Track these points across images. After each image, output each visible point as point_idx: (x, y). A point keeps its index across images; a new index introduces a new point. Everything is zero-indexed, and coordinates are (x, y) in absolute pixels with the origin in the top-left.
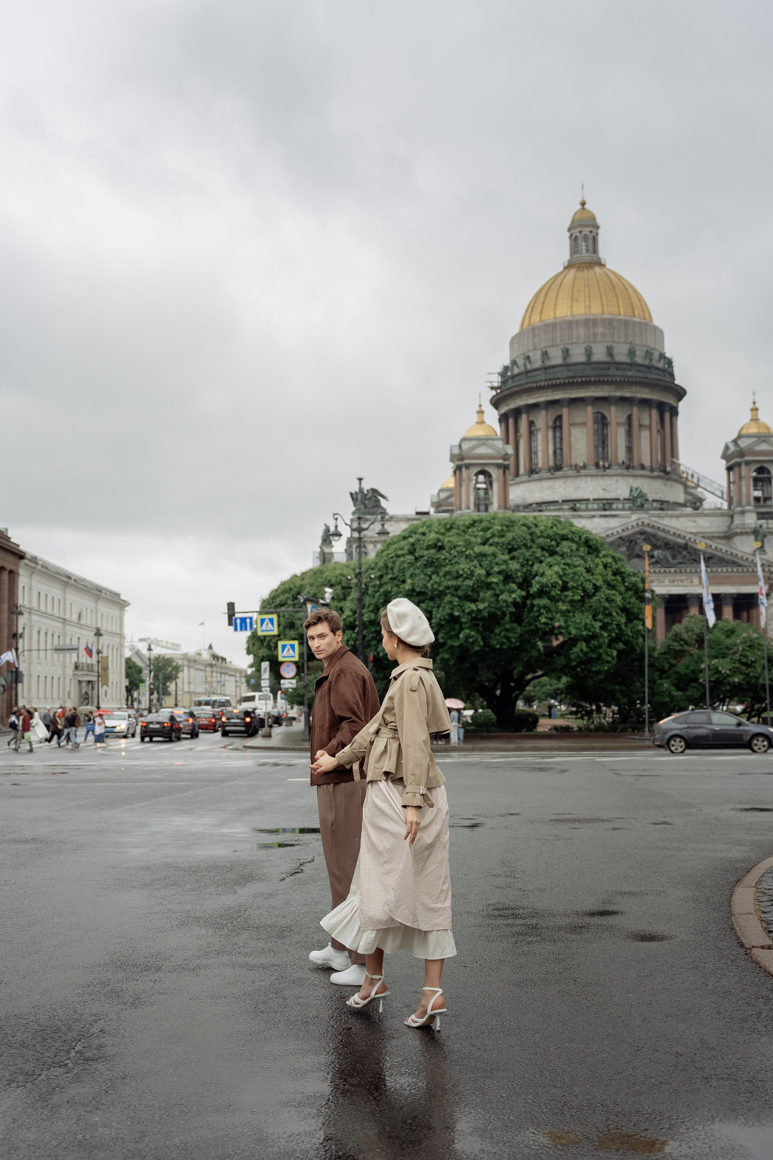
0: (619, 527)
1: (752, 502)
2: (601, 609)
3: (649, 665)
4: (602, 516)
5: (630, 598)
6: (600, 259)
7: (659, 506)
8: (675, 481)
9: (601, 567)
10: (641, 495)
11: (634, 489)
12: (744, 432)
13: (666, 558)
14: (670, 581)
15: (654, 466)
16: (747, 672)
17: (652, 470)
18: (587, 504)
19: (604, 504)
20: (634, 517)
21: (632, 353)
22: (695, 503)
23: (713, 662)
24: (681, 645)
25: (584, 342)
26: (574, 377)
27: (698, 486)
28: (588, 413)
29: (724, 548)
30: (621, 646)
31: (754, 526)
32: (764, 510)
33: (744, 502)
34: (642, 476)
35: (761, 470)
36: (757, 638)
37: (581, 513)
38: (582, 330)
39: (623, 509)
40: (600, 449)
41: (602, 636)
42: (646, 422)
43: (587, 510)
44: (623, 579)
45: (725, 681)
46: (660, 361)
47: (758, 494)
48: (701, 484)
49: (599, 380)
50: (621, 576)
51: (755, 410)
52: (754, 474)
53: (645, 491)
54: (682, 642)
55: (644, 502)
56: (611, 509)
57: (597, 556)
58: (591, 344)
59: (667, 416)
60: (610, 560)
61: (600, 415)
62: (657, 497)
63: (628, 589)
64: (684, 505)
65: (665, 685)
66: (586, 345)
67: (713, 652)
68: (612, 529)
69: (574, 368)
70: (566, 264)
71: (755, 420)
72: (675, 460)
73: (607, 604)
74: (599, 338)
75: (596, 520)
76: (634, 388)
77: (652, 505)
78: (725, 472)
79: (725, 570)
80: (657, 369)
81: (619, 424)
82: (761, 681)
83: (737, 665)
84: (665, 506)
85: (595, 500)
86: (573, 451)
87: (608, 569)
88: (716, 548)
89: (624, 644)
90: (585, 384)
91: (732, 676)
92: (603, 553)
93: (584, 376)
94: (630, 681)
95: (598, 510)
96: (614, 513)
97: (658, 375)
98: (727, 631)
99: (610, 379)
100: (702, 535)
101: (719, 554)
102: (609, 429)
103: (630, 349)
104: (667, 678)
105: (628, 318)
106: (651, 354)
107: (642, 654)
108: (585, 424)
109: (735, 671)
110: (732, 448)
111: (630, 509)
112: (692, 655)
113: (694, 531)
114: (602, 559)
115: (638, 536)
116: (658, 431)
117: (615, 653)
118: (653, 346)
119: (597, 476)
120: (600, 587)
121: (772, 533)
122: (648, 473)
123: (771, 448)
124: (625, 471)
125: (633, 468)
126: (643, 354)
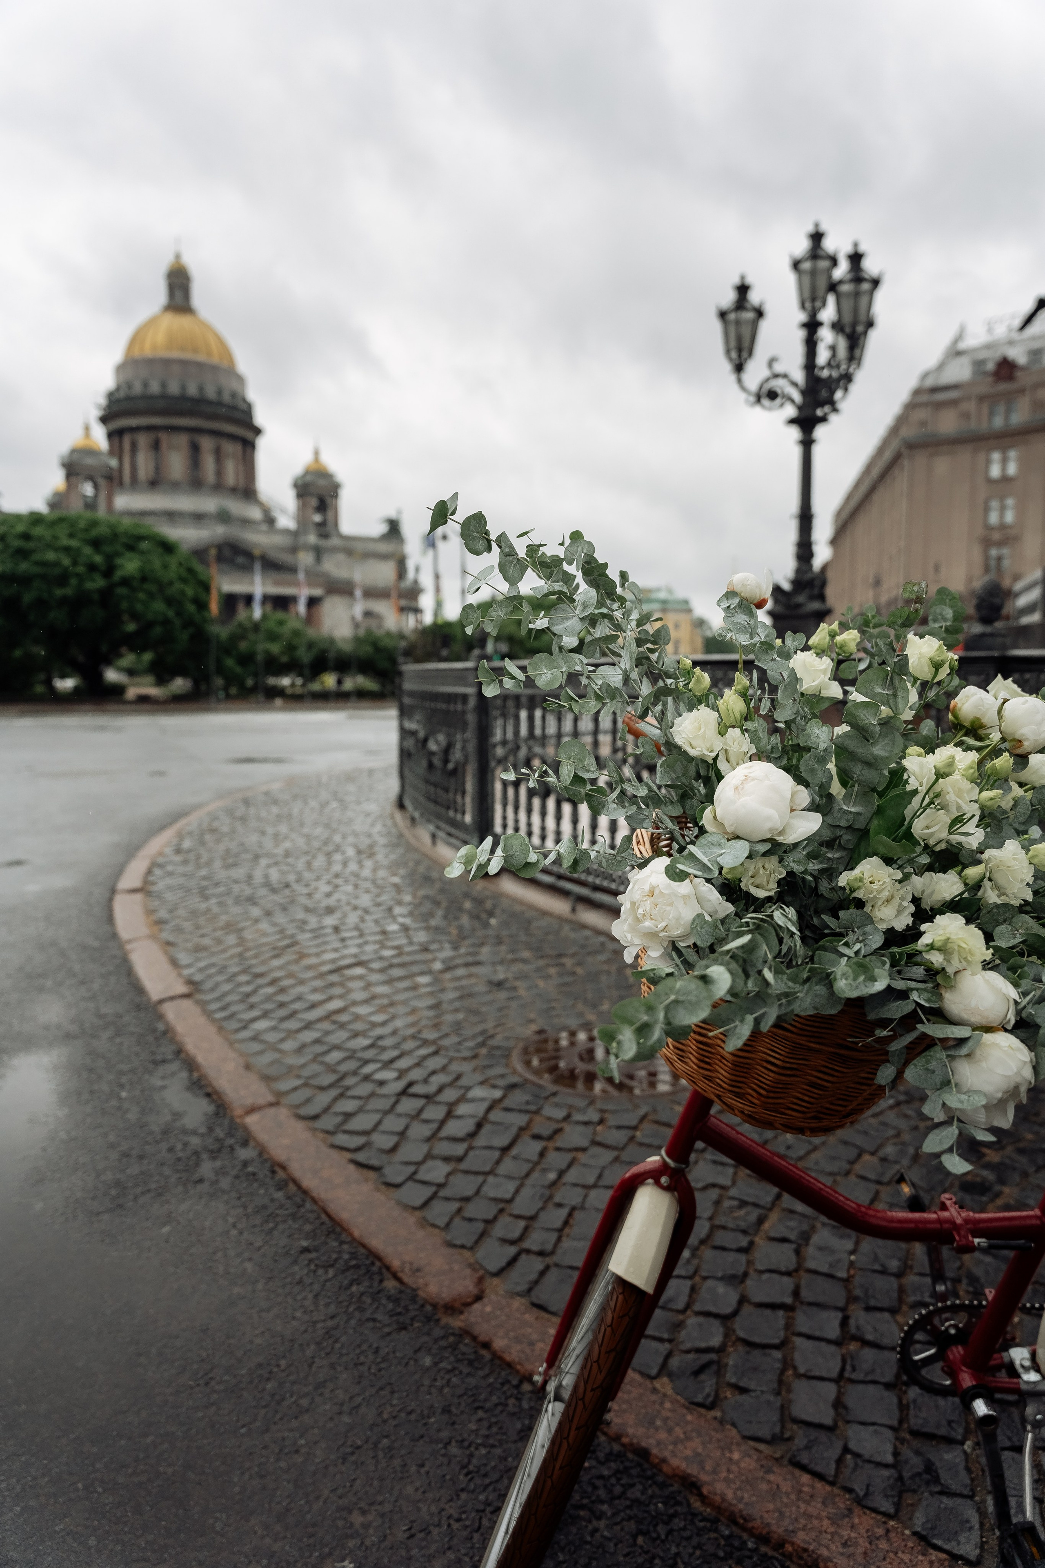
1: (315, 525)
2: (175, 599)
3: (216, 647)
4: (194, 527)
5: (200, 591)
6: (192, 306)
7: (241, 522)
8: (255, 503)
9: (176, 565)
10: (227, 513)
11: (221, 507)
12: (309, 469)
13: (244, 565)
15: (237, 488)
16: (292, 653)
17: (236, 491)
19: (196, 517)
20: (220, 529)
21: (220, 393)
22: (269, 522)
23: (266, 645)
25: (179, 378)
26: (170, 407)
27: (271, 509)
30: (192, 630)
31: (314, 543)
32: (322, 532)
33: (308, 524)
34: (228, 496)
35: (320, 500)
38: (177, 370)
39: (212, 522)
40: (194, 471)
41: (176, 621)
43: (182, 521)
44: (194, 576)
45: (275, 660)
46: (242, 403)
47: (318, 519)
48: (275, 507)
49: (192, 413)
50: (192, 574)
51: (316, 452)
52: (316, 503)
53: (229, 509)
54: (245, 630)
55: (228, 518)
56: (202, 521)
57: (174, 556)
58: (185, 381)
59: (248, 448)
61: (194, 443)
62: (240, 515)
63: (197, 584)
64: (261, 523)
65: (229, 662)
66: (181, 381)
67: (267, 638)
69: (171, 399)
70: (164, 306)
71: (317, 460)
73: (180, 596)
74: (192, 378)
76: (223, 423)
77: (236, 521)
80: (239, 409)
81: (209, 452)
84: (246, 523)
85: (189, 513)
86: (171, 469)
88: (285, 559)
89: (194, 628)
91: (282, 656)
93: (179, 407)
94: (201, 658)
96: (204, 524)
97: (240, 414)
98: (280, 621)
99: (201, 413)
100: (275, 548)
101: (287, 564)
102: (201, 455)
103: (218, 390)
104: (231, 657)
105: (217, 364)
106: (236, 397)
107: (211, 638)
108: (180, 448)
109: (283, 653)
110: (301, 481)
111: (218, 522)
112: (251, 640)
113: (269, 544)
115: (224, 545)
116: (241, 460)
117: (187, 636)
118: (236, 390)
119: (190, 493)
120: (175, 581)
121: (329, 550)
122: (232, 495)
123: (327, 484)
124: (214, 492)
125: (220, 490)
126: (229, 396)
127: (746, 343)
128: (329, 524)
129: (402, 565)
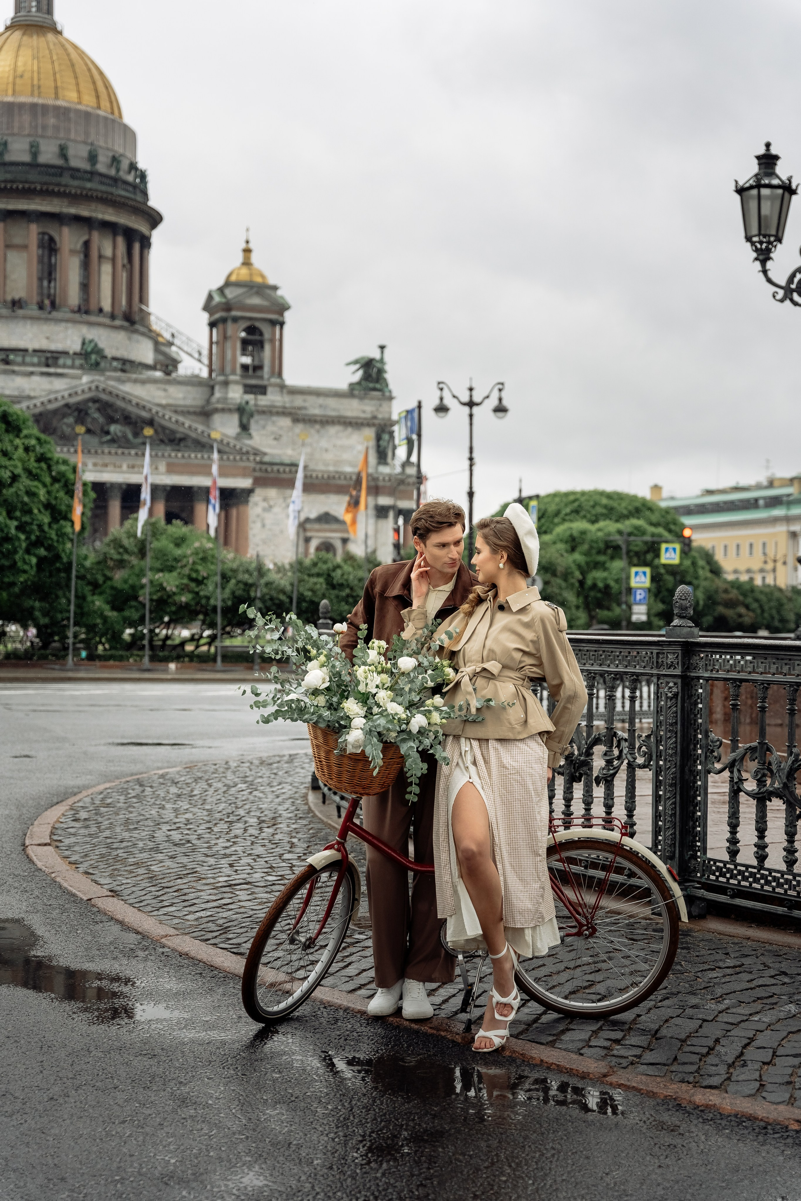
0: (65, 390)
1: (239, 370)
2: (19, 505)
3: (78, 577)
4: (43, 374)
5: (58, 491)
6: (55, 23)
7: (120, 366)
8: (143, 334)
9: (21, 450)
10: (98, 351)
11: (87, 341)
12: (233, 278)
13: (125, 437)
14: (128, 467)
15: (116, 312)
16: (197, 590)
17: (113, 317)
18: (24, 357)
19: (47, 358)
20: (85, 379)
21: (93, 158)
22: (167, 366)
23: (157, 577)
24: (119, 553)
25: (29, 135)
26: (12, 181)
27: (171, 344)
28: (29, 234)
29: (200, 428)
30: (42, 552)
31: (238, 401)
32: (253, 382)
33: (228, 369)
34: (99, 324)
35: (251, 330)
36: (211, 549)
37: (16, 368)
38: (26, 118)
39: (72, 367)
40: (45, 283)
41: (19, 539)
42: (108, 252)
43: (24, 363)
44: (49, 467)
45: (170, 600)
46: (129, 172)
47: (247, 360)
48: (177, 341)
49: (47, 190)
50: (46, 463)
51: (247, 251)
52: (243, 334)
53: (101, 345)
54: (121, 550)
55: (99, 359)
56: (56, 365)
57: (18, 436)
58: (38, 139)
59: (137, 246)
60: (33, 442)
61: (46, 237)
62: (118, 354)
63: (55, 480)
64: (153, 368)
65: (97, 603)
66: (31, 139)
67: (158, 565)
68: (57, 392)
69: (13, 168)
70: (9, 23)
71: (247, 263)
72: (144, 307)
73: (26, 499)
74: (50, 133)
75: (36, 379)
76: (93, 205)
77: (111, 364)
78: (207, 329)
79: (199, 456)
80: (126, 183)
81: (73, 252)
82: (212, 602)
83: (185, 581)
84: (127, 367)
85: (35, 351)
86: (8, 282)
87: (30, 453)
88: (190, 427)
89: (46, 549)
90: (28, 193)
91: (180, 594)
92: (25, 432)
93: (26, 182)
94: (53, 596)
95: (39, 365)
96: (60, 371)
97: (127, 191)
98: (176, 539)
99: (62, 189)
100: (173, 408)
101: (193, 435)
102: (58, 257)
103: (90, 152)
104: (101, 594)
105: (89, 109)
106: (119, 162)
107: (70, 564)
108: (25, 247)
109: (183, 589)
110: (217, 299)
111: (81, 367)
112: (133, 567)
113: (164, 402)
114: (23, 441)
115: (90, 404)
116: (124, 266)
117: (34, 560)
118: (121, 150)
119: (38, 319)
120: (19, 476)
121: (263, 412)
122: (107, 321)
123: (265, 303)
124: (77, 316)
125: (87, 312)
126: (109, 161)
127: (772, 228)
128: (266, 369)
129: (386, 437)
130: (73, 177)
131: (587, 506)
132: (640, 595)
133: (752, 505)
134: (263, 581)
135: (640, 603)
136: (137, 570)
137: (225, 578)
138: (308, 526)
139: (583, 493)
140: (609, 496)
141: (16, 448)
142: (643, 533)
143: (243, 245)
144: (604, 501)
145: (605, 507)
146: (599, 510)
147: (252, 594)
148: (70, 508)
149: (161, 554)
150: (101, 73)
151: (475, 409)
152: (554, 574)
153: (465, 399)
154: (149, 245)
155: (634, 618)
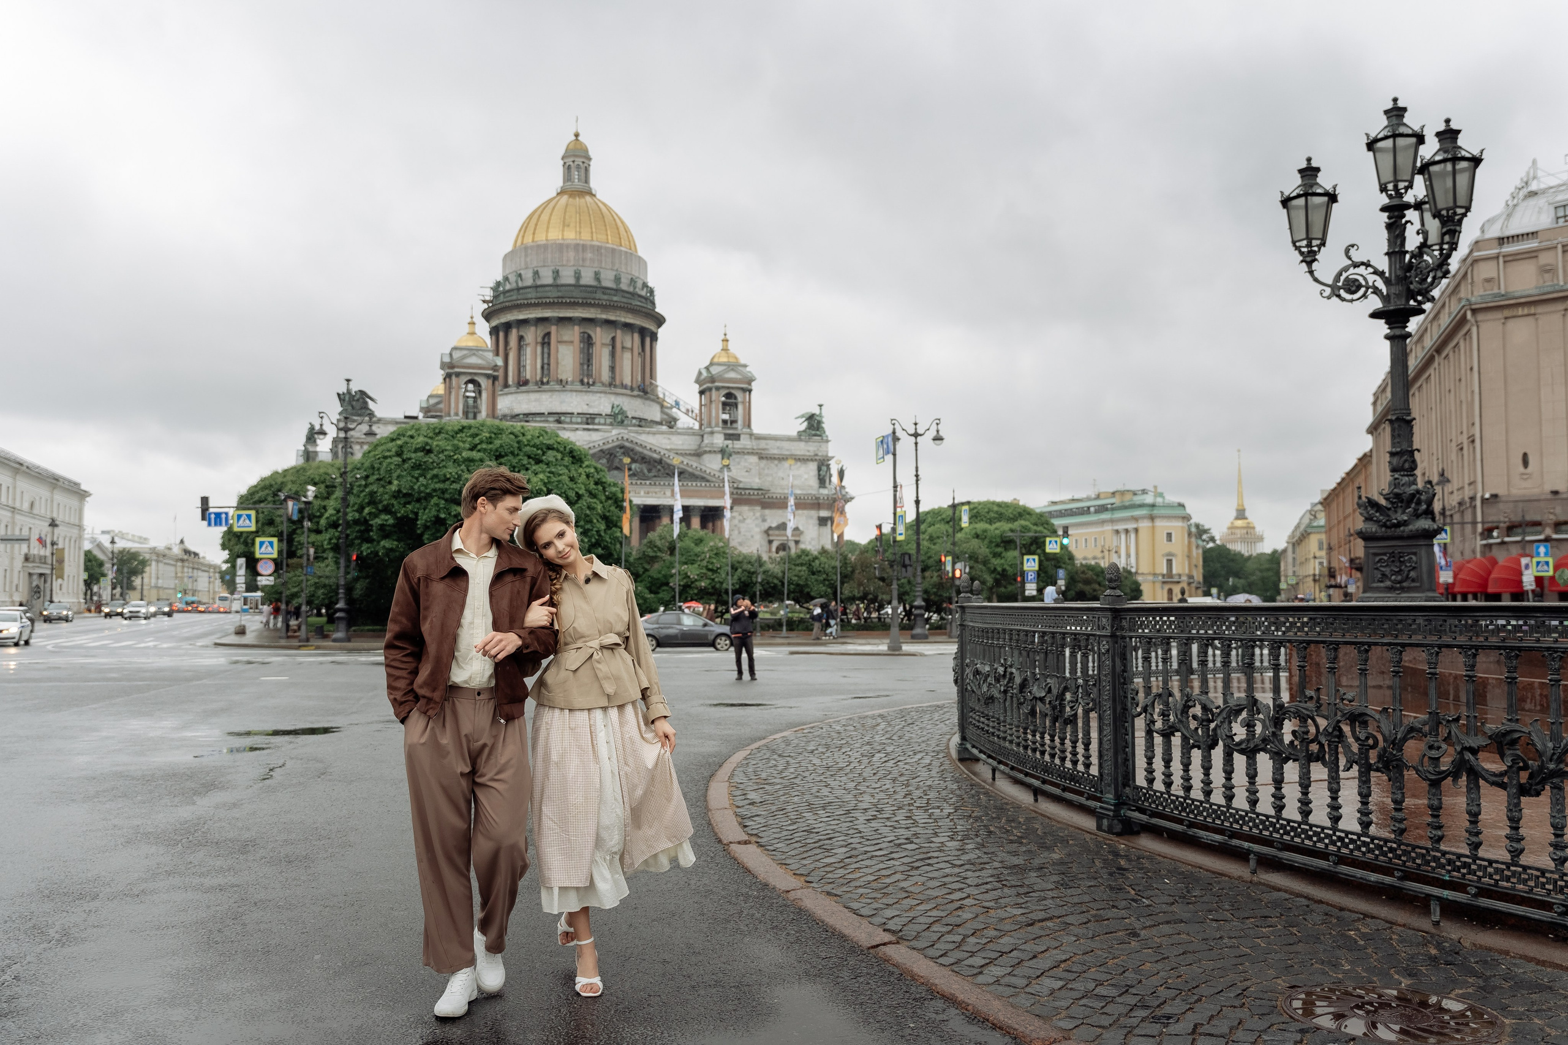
0: (601, 440)
1: (721, 423)
4: (585, 429)
5: (610, 506)
6: (591, 189)
7: (638, 423)
8: (653, 400)
9: (584, 476)
10: (622, 412)
11: (616, 406)
12: (716, 360)
13: (642, 471)
14: (645, 493)
15: (635, 386)
16: (712, 577)
17: (632, 389)
18: (572, 417)
19: (587, 419)
20: (615, 432)
21: (617, 279)
22: (671, 422)
23: (683, 568)
24: (655, 551)
25: (574, 265)
26: (563, 297)
27: (672, 406)
28: (574, 333)
29: (695, 465)
31: (721, 445)
32: (731, 432)
33: (714, 423)
34: (623, 394)
35: (729, 395)
36: (722, 547)
37: (567, 426)
38: (572, 254)
39: (605, 424)
40: (586, 367)
42: (629, 345)
43: (571, 423)
44: (604, 488)
45: (693, 584)
46: (643, 289)
47: (726, 417)
48: (676, 405)
49: (587, 302)
50: (602, 485)
51: (726, 341)
52: (724, 399)
53: (626, 408)
54: (655, 549)
55: (624, 418)
56: (593, 424)
57: (581, 466)
58: (580, 268)
59: (648, 340)
60: (592, 470)
61: (586, 335)
62: (637, 415)
63: (608, 498)
64: (660, 423)
66: (575, 268)
67: (683, 559)
68: (595, 441)
69: (564, 288)
70: (560, 190)
71: (725, 350)
72: (653, 382)
74: (588, 263)
75: (579, 433)
76: (618, 313)
77: (632, 421)
78: (698, 395)
79: (696, 484)
80: (640, 296)
81: (603, 345)
82: (724, 586)
83: (704, 571)
84: (643, 423)
85: (579, 414)
86: (560, 366)
87: (591, 478)
88: (688, 464)
90: (574, 305)
91: (700, 580)
92: (586, 463)
93: (573, 297)
95: (581, 423)
96: (596, 427)
97: (641, 302)
98: (696, 539)
99: (597, 302)
100: (675, 451)
101: (690, 470)
102: (594, 348)
103: (616, 276)
105: (615, 247)
106: (636, 282)
108: (572, 342)
109: (702, 577)
110: (705, 374)
111: (611, 424)
112: (664, 561)
113: (669, 447)
114: (585, 469)
115: (618, 449)
116: (640, 353)
118: (637, 274)
119: (582, 391)
121: (738, 453)
122: (628, 392)
123: (739, 377)
124: (607, 389)
125: (615, 386)
126: (628, 282)
127: (1317, 232)
128: (740, 422)
129: (824, 468)
130: (604, 293)
131: (983, 512)
132: (1031, 576)
133: (1085, 511)
134: (761, 570)
135: (1031, 582)
136: (668, 564)
137: (734, 568)
138: (771, 532)
139: (979, 503)
140: (999, 505)
141: (580, 474)
142: (1029, 530)
143: (723, 337)
144: (996, 508)
145: (997, 512)
146: (992, 515)
147: (754, 580)
148: (620, 519)
149: (685, 551)
150: (622, 222)
151: (919, 438)
152: (976, 561)
153: (912, 431)
154: (656, 339)
155: (1027, 593)
